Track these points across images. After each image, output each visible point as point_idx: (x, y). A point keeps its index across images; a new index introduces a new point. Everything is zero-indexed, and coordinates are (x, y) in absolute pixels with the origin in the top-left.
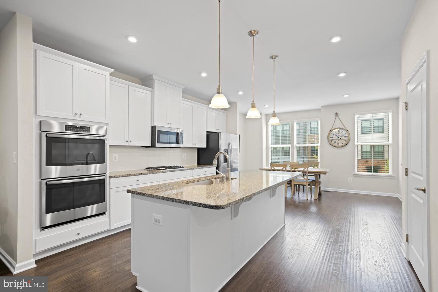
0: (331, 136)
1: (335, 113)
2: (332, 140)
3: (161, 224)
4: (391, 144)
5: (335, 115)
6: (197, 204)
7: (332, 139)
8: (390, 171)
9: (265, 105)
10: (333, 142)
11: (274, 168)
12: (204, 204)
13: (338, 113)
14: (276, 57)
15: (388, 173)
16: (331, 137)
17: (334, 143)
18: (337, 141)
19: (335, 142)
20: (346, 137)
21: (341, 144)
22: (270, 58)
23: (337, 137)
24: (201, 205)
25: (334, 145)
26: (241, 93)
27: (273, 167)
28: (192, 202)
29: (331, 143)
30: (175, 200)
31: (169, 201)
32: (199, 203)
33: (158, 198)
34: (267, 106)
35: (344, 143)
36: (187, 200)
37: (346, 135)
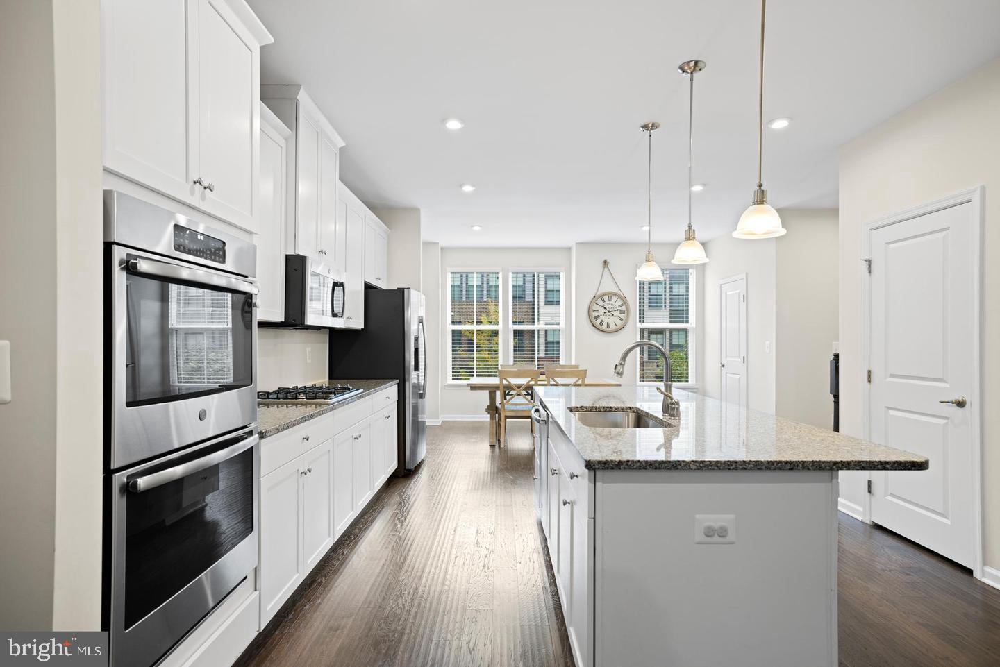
0: (595, 307)
1: (603, 260)
2: (597, 318)
3: (731, 537)
4: (692, 328)
5: (601, 265)
6: (876, 464)
7: (596, 314)
8: (690, 379)
9: (472, 226)
10: (599, 321)
11: (507, 380)
12: (897, 461)
13: (608, 261)
14: (654, 126)
15: (687, 381)
16: (594, 311)
17: (600, 324)
18: (606, 320)
19: (602, 321)
20: (622, 312)
21: (612, 327)
22: (643, 127)
23: (605, 311)
24: (887, 466)
25: (600, 327)
26: (468, 188)
27: (505, 379)
28: (861, 462)
29: (595, 323)
30: (801, 466)
31: (781, 469)
32: (880, 462)
33: (736, 469)
34: (477, 228)
35: (620, 323)
36: (844, 460)
37: (623, 308)
